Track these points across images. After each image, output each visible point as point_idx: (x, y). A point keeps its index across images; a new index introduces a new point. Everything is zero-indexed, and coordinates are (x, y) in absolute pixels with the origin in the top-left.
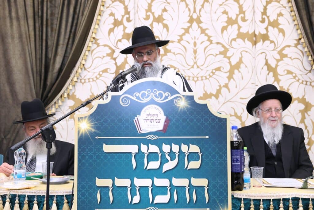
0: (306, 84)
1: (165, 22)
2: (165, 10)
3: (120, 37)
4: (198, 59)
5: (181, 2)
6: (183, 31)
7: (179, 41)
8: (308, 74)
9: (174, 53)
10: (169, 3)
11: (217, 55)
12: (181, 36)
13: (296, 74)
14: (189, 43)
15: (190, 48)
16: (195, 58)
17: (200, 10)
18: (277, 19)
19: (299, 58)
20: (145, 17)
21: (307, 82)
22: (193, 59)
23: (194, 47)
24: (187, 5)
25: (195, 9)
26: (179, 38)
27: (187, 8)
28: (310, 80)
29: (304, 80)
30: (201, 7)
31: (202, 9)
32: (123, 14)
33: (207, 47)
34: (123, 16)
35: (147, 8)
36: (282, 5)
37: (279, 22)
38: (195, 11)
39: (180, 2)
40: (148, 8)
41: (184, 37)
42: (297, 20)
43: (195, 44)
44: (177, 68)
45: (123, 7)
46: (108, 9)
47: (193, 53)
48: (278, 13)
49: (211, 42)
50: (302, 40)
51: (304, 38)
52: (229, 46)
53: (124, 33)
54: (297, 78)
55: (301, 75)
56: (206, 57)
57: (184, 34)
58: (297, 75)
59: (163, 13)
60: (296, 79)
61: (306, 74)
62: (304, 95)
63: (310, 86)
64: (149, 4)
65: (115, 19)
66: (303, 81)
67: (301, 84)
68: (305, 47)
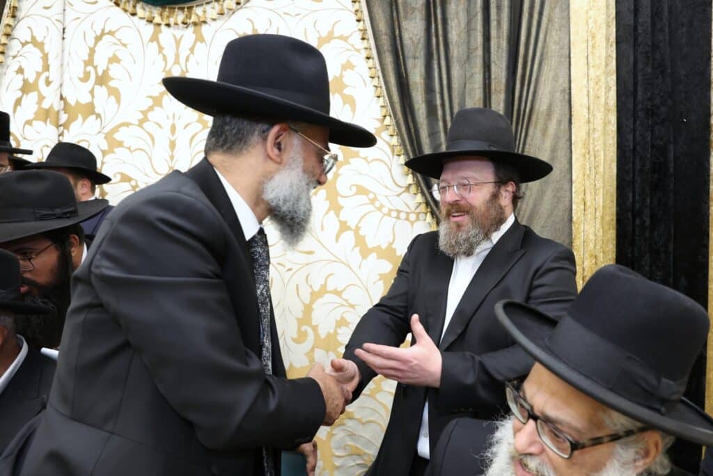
0: (398, 218)
1: (112, 84)
2: (114, 59)
3: (31, 116)
4: (177, 161)
5: (150, 43)
6: (150, 103)
7: (141, 123)
8: (401, 196)
9: (129, 148)
10: (125, 45)
12: (144, 113)
13: (375, 194)
14: (160, 126)
15: (163, 137)
16: (172, 157)
17: (187, 59)
18: (341, 76)
19: (383, 159)
20: (82, 76)
21: (399, 212)
22: (166, 160)
23: (171, 137)
24: (161, 49)
25: (177, 56)
26: (141, 116)
27: (161, 55)
28: (406, 207)
29: (392, 208)
30: (189, 52)
31: (191, 55)
32: (40, 70)
33: (196, 134)
34: (39, 74)
35: (86, 58)
36: (353, 46)
37: (346, 81)
38: (177, 61)
39: (148, 43)
40: (89, 57)
41: (150, 115)
42: (379, 77)
43: (173, 129)
44: (133, 179)
45: (41, 55)
46: (16, 59)
47: (168, 148)
48: (344, 62)
49: (205, 125)
51: (390, 116)
53: (40, 108)
54: (377, 204)
55: (386, 197)
56: (193, 155)
57: (151, 109)
58: (379, 197)
59: (110, 66)
60: (375, 207)
61: (398, 195)
62: (391, 241)
63: (407, 222)
64: (90, 49)
65: (24, 80)
66: (390, 210)
67: (386, 217)
68: (393, 135)
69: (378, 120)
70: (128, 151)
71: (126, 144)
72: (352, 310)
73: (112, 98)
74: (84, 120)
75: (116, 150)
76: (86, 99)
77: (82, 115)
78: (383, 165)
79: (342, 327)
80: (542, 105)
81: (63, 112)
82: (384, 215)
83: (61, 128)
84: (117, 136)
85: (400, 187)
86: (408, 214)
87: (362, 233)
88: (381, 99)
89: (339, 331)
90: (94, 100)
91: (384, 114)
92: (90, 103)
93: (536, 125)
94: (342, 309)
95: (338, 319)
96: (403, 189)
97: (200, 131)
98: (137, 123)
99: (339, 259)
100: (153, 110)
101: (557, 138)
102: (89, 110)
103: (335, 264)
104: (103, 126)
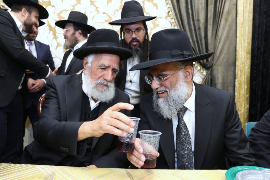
6: (76, 2)
11: (103, 23)
12: (73, 6)
33: (95, 15)
49: (98, 12)
50: (171, 13)
51: (172, 11)
52: (113, 15)
57: (76, 5)
68: (172, 19)
69: (166, 13)
80: (226, 9)
91: (169, 11)
92: (49, 1)
101: (231, 22)
102: (48, 4)
104: (56, 10)
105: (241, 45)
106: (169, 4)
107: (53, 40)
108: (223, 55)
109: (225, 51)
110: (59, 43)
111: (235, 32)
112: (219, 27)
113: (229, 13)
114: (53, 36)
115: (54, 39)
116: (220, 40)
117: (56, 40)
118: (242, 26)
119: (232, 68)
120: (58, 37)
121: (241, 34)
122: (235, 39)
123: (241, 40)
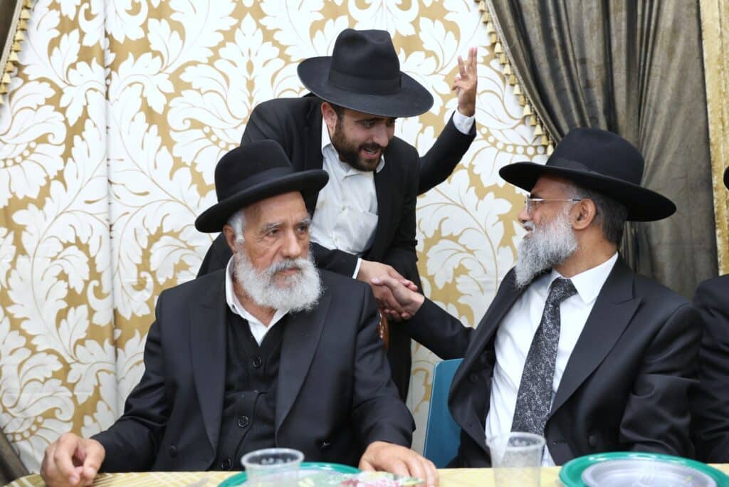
70: (197, 94)
71: (195, 86)
72: (469, 255)
73: (176, 34)
74: (136, 59)
75: (183, 93)
76: (136, 34)
77: (134, 54)
78: (495, 96)
79: (461, 276)
80: (667, 21)
81: (109, 51)
82: (499, 150)
83: (109, 70)
84: (185, 77)
85: (516, 119)
86: (525, 148)
87: (476, 171)
88: (490, 25)
89: (458, 280)
90: (149, 35)
91: (494, 41)
92: (142, 39)
93: (661, 43)
94: (459, 256)
95: (456, 267)
96: (518, 122)
97: (282, 68)
98: (207, 61)
99: (453, 201)
100: (224, 46)
101: (686, 56)
102: (143, 46)
103: (449, 206)
104: (165, 66)
105: (723, 124)
106: (493, 22)
107: (159, 150)
108: (668, 159)
109: (673, 145)
110: (180, 158)
111: (700, 86)
112: (649, 74)
113: (675, 31)
114: (159, 140)
115: (164, 148)
116: (655, 112)
117: (170, 150)
118: (719, 67)
119: (702, 196)
120: (174, 143)
121: (720, 92)
122: (701, 106)
123: (722, 110)
